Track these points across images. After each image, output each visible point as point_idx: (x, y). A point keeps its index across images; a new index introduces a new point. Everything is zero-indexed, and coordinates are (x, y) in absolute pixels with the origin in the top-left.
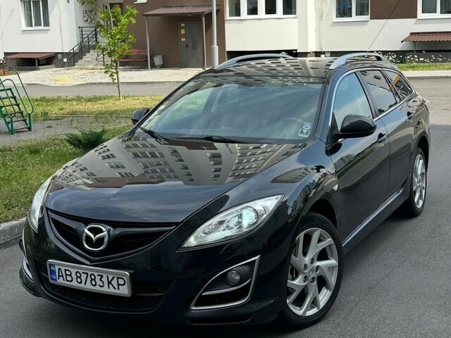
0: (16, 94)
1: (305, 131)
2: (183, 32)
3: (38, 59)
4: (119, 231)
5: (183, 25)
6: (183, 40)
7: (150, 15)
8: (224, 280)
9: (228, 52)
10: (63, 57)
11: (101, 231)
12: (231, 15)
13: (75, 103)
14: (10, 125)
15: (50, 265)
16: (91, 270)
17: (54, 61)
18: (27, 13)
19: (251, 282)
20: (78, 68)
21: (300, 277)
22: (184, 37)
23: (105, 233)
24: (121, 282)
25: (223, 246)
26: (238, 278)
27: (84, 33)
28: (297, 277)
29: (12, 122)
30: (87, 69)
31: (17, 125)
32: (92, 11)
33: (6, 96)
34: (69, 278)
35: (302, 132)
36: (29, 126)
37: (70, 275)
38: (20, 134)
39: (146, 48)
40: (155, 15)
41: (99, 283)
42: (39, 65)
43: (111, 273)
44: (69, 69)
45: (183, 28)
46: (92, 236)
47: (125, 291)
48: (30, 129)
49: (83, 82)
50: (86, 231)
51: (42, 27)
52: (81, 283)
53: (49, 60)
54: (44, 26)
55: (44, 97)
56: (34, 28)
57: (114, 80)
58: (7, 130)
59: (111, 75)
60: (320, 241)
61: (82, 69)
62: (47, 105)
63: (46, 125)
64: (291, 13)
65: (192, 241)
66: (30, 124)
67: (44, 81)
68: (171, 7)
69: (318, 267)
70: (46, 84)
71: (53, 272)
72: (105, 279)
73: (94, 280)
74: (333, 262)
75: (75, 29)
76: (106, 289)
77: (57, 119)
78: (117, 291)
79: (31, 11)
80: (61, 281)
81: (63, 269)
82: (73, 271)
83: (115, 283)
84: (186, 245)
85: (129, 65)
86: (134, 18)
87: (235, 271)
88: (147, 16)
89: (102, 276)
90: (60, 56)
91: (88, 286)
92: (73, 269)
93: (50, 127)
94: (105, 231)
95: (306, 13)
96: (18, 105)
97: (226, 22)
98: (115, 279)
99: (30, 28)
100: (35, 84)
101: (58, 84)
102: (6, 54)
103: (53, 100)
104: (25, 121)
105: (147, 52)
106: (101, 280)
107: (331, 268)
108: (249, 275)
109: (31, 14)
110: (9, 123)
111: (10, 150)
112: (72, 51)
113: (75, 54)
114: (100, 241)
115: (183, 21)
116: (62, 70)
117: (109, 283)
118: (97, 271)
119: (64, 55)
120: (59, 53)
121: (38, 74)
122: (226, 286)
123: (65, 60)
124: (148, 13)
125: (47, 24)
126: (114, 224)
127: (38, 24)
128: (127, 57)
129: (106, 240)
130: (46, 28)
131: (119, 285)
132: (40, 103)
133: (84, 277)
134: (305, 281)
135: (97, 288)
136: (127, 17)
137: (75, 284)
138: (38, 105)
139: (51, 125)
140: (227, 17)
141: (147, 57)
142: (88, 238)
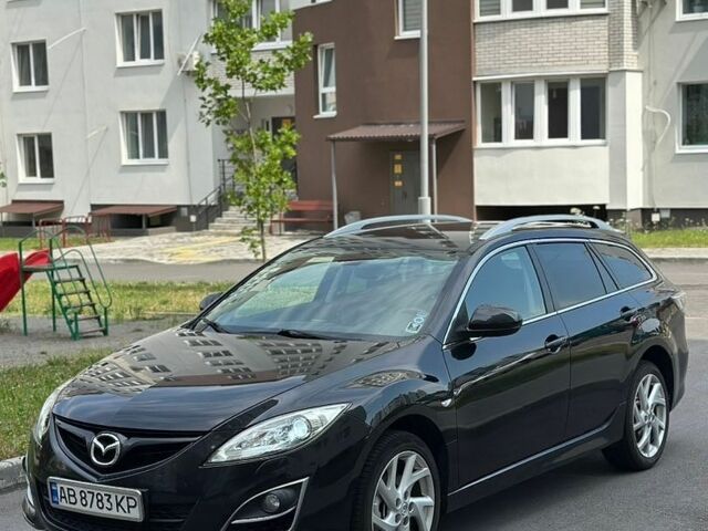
0: (85, 275)
1: (414, 326)
2: (398, 169)
3: (146, 215)
4: (134, 441)
5: (398, 157)
6: (398, 184)
7: (339, 140)
8: (259, 505)
9: (479, 208)
10: (190, 213)
11: (113, 441)
12: (485, 139)
13: (191, 293)
14: (73, 325)
15: (51, 483)
16: (96, 488)
17: (175, 220)
18: (132, 135)
19: (294, 511)
20: (212, 234)
21: (392, 515)
22: (400, 179)
23: (118, 443)
24: (132, 503)
25: (260, 462)
26: (277, 504)
27: (226, 170)
28: (387, 515)
29: (76, 320)
30: (228, 235)
31: (85, 326)
32: (243, 132)
33: (68, 277)
34: (73, 500)
35: (411, 326)
36: (104, 327)
37: (74, 496)
38: (90, 340)
39: (331, 199)
40: (347, 139)
41: (107, 505)
42: (149, 226)
43: (119, 492)
44: (198, 235)
45: (399, 162)
46: (101, 446)
47: (136, 514)
48: (105, 332)
49: (219, 258)
50: (95, 440)
51: (156, 160)
52: (85, 505)
53: (167, 218)
54: (160, 157)
55: (145, 283)
56: (142, 161)
57: (257, 254)
58: (70, 334)
59: (252, 246)
60: (414, 470)
61: (219, 235)
62: (145, 296)
63: (132, 328)
64: (596, 136)
65: (223, 455)
66: (106, 325)
67: (152, 255)
68: (375, 124)
69: (412, 503)
70: (155, 260)
71: (54, 493)
72: (113, 500)
73: (101, 501)
74: (428, 500)
75: (211, 164)
76: (115, 513)
77: (154, 319)
78: (127, 515)
79: (137, 131)
80: (63, 504)
81: (65, 487)
82: (77, 490)
83: (125, 505)
84: (213, 460)
85: (303, 228)
86: (294, 147)
87: (274, 495)
88: (334, 140)
89: (110, 496)
90: (185, 211)
91: (94, 510)
92: (77, 487)
93: (139, 330)
94: (119, 441)
95: (624, 138)
96: (87, 293)
97: (476, 153)
98: (125, 499)
99: (135, 162)
100: (137, 261)
101: (176, 260)
102: (94, 207)
103: (158, 288)
104: (98, 318)
105: (332, 206)
106: (108, 500)
107: (426, 507)
108: (292, 502)
109: (137, 137)
110: (71, 321)
111: (66, 364)
112: (204, 203)
113: (209, 208)
114: (111, 453)
115: (398, 151)
116: (186, 236)
117: (118, 504)
118: (104, 490)
119: (192, 209)
120: (184, 206)
121: (144, 243)
122: (263, 513)
123: (193, 218)
124: (336, 136)
125: (164, 154)
126: (128, 433)
127: (149, 153)
128: (298, 214)
129: (118, 451)
130: (163, 161)
131: (129, 507)
132: (135, 292)
133: (89, 497)
134: (397, 521)
135: (105, 512)
136: (282, 146)
137: (79, 507)
138: (129, 296)
139: (141, 328)
140: (479, 143)
141: (332, 216)
142: (97, 450)
